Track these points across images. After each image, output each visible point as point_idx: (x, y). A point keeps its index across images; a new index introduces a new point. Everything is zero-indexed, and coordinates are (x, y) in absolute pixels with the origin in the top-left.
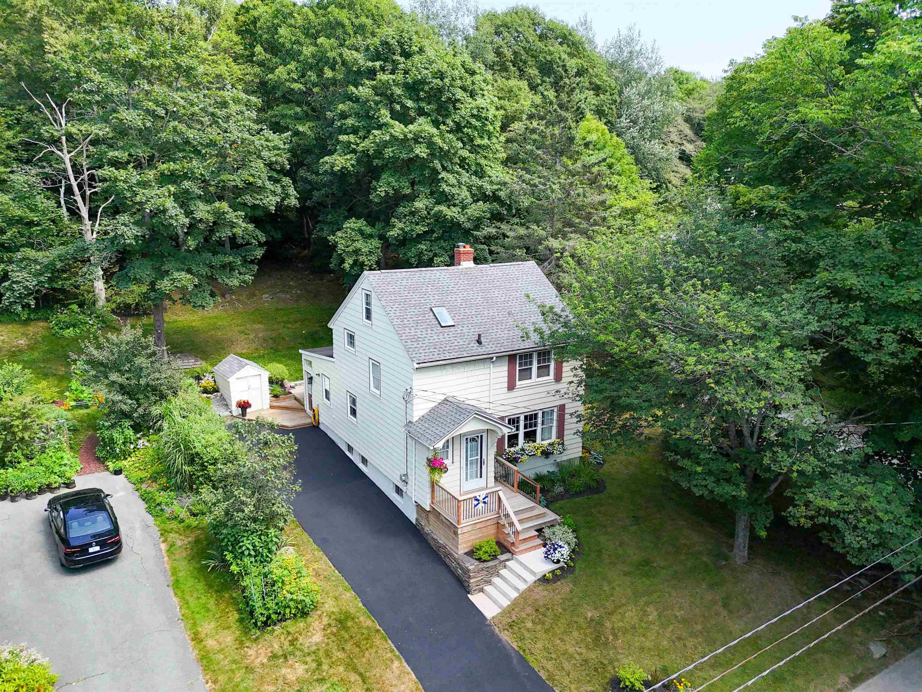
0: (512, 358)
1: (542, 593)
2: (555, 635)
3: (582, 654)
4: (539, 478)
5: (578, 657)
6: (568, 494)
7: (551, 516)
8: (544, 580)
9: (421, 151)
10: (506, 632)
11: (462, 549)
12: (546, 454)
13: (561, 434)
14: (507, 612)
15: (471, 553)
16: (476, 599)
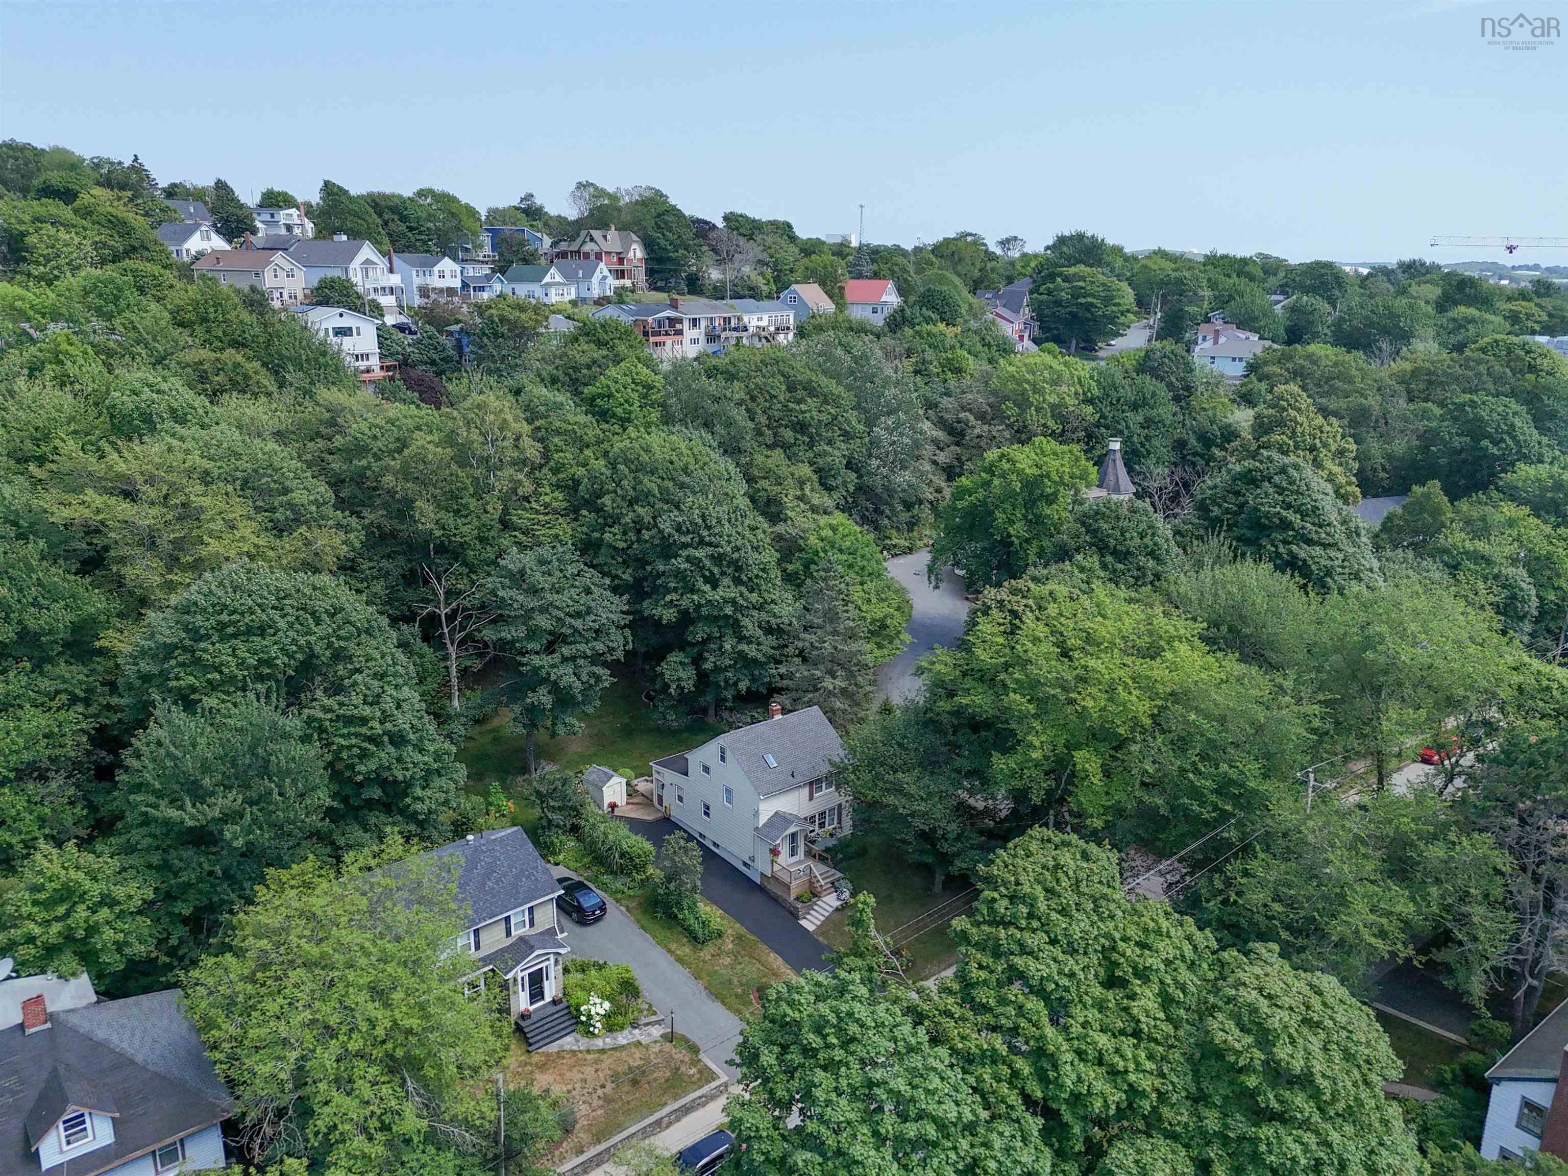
0: (811, 784)
1: (837, 916)
4: (827, 850)
6: (847, 858)
7: (839, 875)
8: (837, 909)
9: (729, 610)
10: (820, 937)
11: (793, 897)
12: (831, 835)
13: (840, 822)
14: (818, 927)
15: (797, 899)
16: (803, 922)
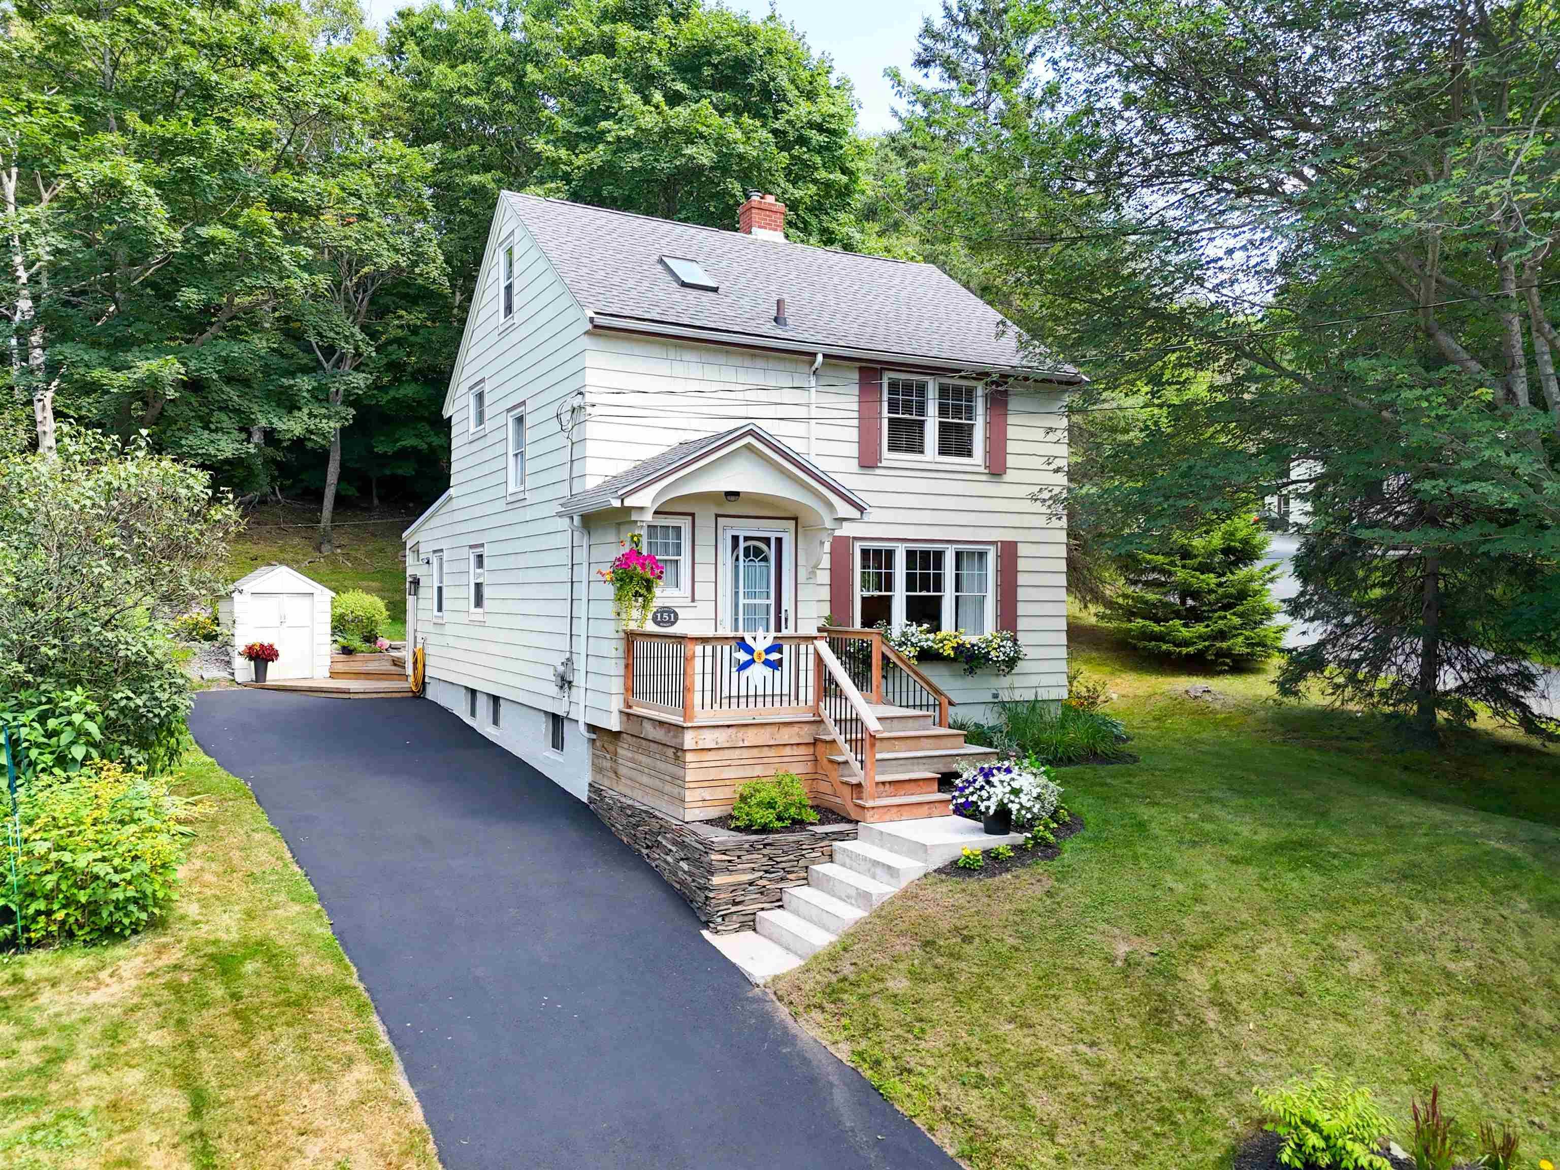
0: (868, 370)
1: (948, 900)
2: (992, 1006)
3: (1100, 1065)
5: (1086, 1074)
8: (955, 869)
10: (817, 1015)
11: (700, 806)
13: (1008, 623)
14: (824, 959)
